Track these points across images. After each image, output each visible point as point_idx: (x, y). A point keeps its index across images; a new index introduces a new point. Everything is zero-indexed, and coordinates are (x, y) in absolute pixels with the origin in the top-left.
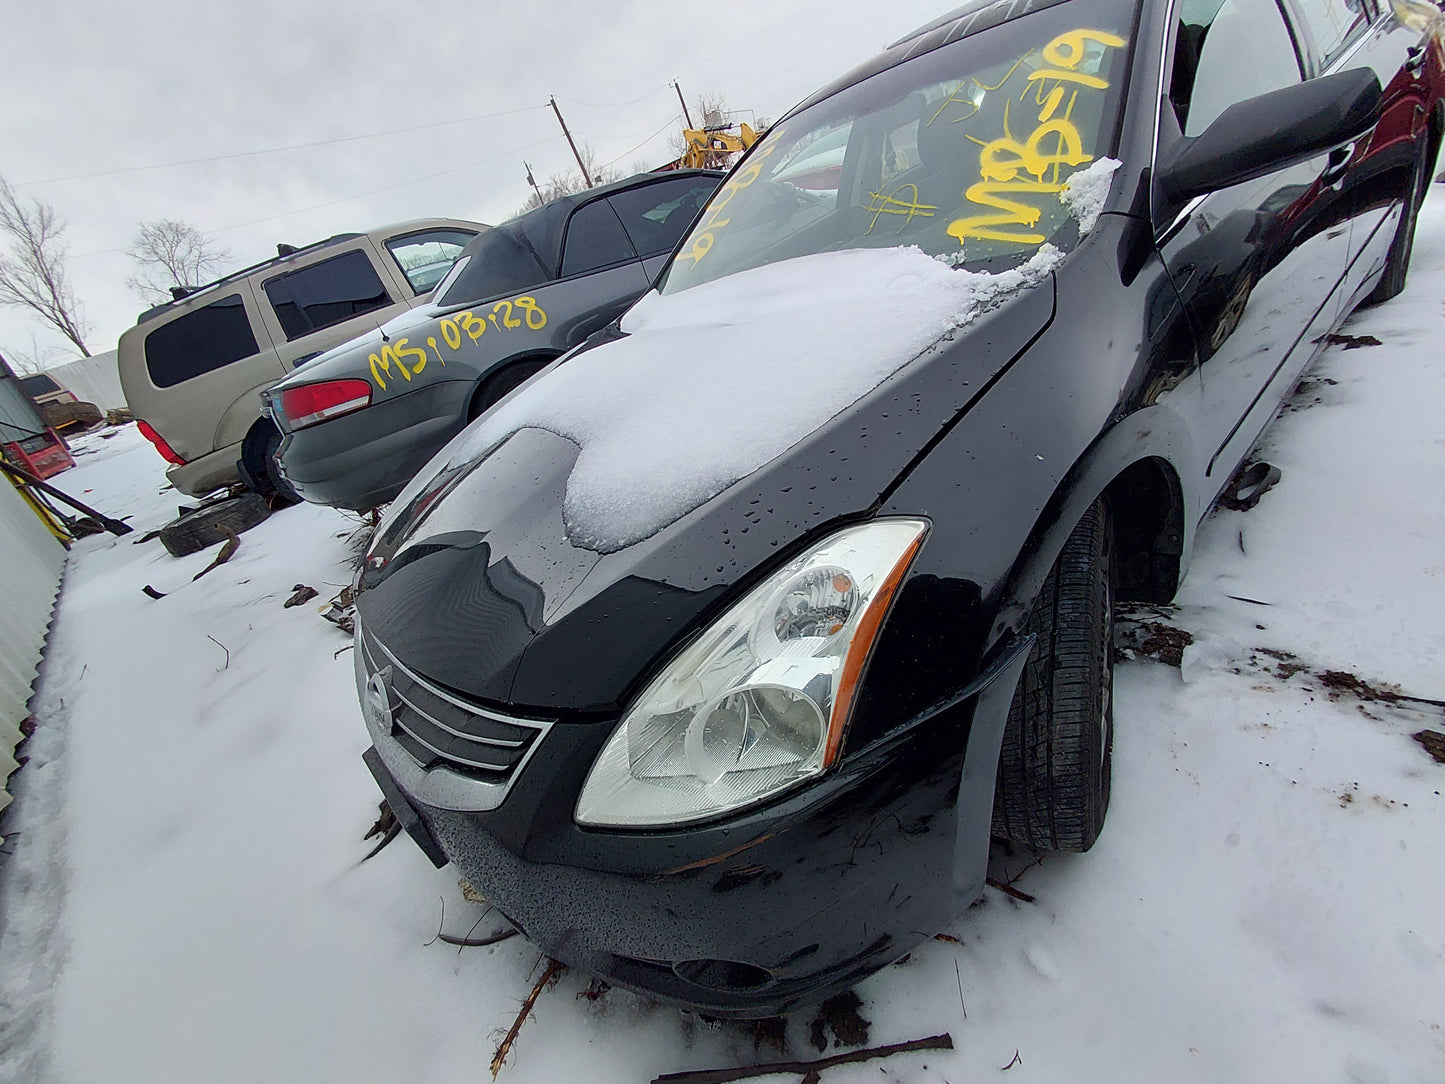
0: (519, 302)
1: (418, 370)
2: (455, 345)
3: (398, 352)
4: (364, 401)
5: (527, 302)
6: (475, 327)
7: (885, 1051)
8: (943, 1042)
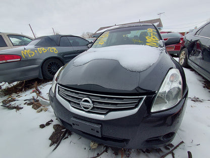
0: (53, 48)
1: (32, 56)
2: (41, 53)
3: (28, 52)
4: (19, 60)
5: (54, 48)
6: (45, 50)
7: (178, 146)
8: (182, 142)
